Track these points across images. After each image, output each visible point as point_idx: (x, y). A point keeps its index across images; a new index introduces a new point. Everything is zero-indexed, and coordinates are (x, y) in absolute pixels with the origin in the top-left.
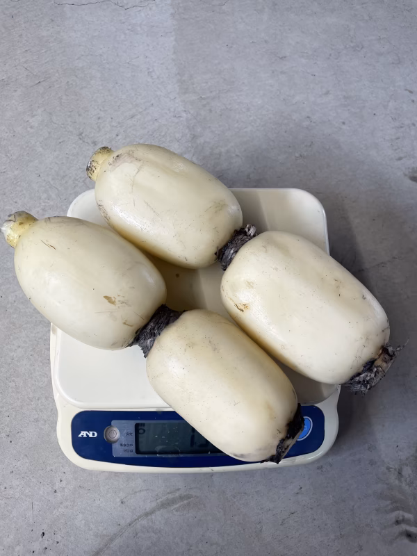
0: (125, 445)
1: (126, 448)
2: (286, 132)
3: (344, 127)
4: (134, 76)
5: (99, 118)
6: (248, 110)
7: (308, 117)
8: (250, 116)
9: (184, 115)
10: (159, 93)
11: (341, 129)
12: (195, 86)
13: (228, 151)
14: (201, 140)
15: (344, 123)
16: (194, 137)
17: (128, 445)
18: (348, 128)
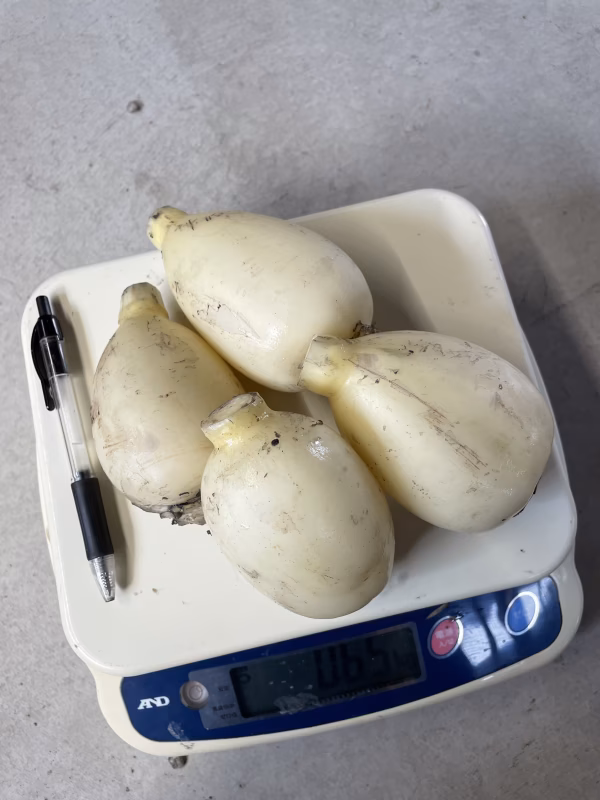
0: (221, 708)
1: (225, 711)
2: (380, 92)
3: (479, 60)
4: (97, 54)
5: (53, 143)
6: (306, 67)
7: (414, 57)
8: (312, 78)
9: (197, 102)
10: (145, 74)
11: (473, 64)
12: (204, 47)
13: (287, 150)
14: (236, 141)
15: (477, 53)
16: (223, 138)
17: (226, 707)
18: (487, 61)
